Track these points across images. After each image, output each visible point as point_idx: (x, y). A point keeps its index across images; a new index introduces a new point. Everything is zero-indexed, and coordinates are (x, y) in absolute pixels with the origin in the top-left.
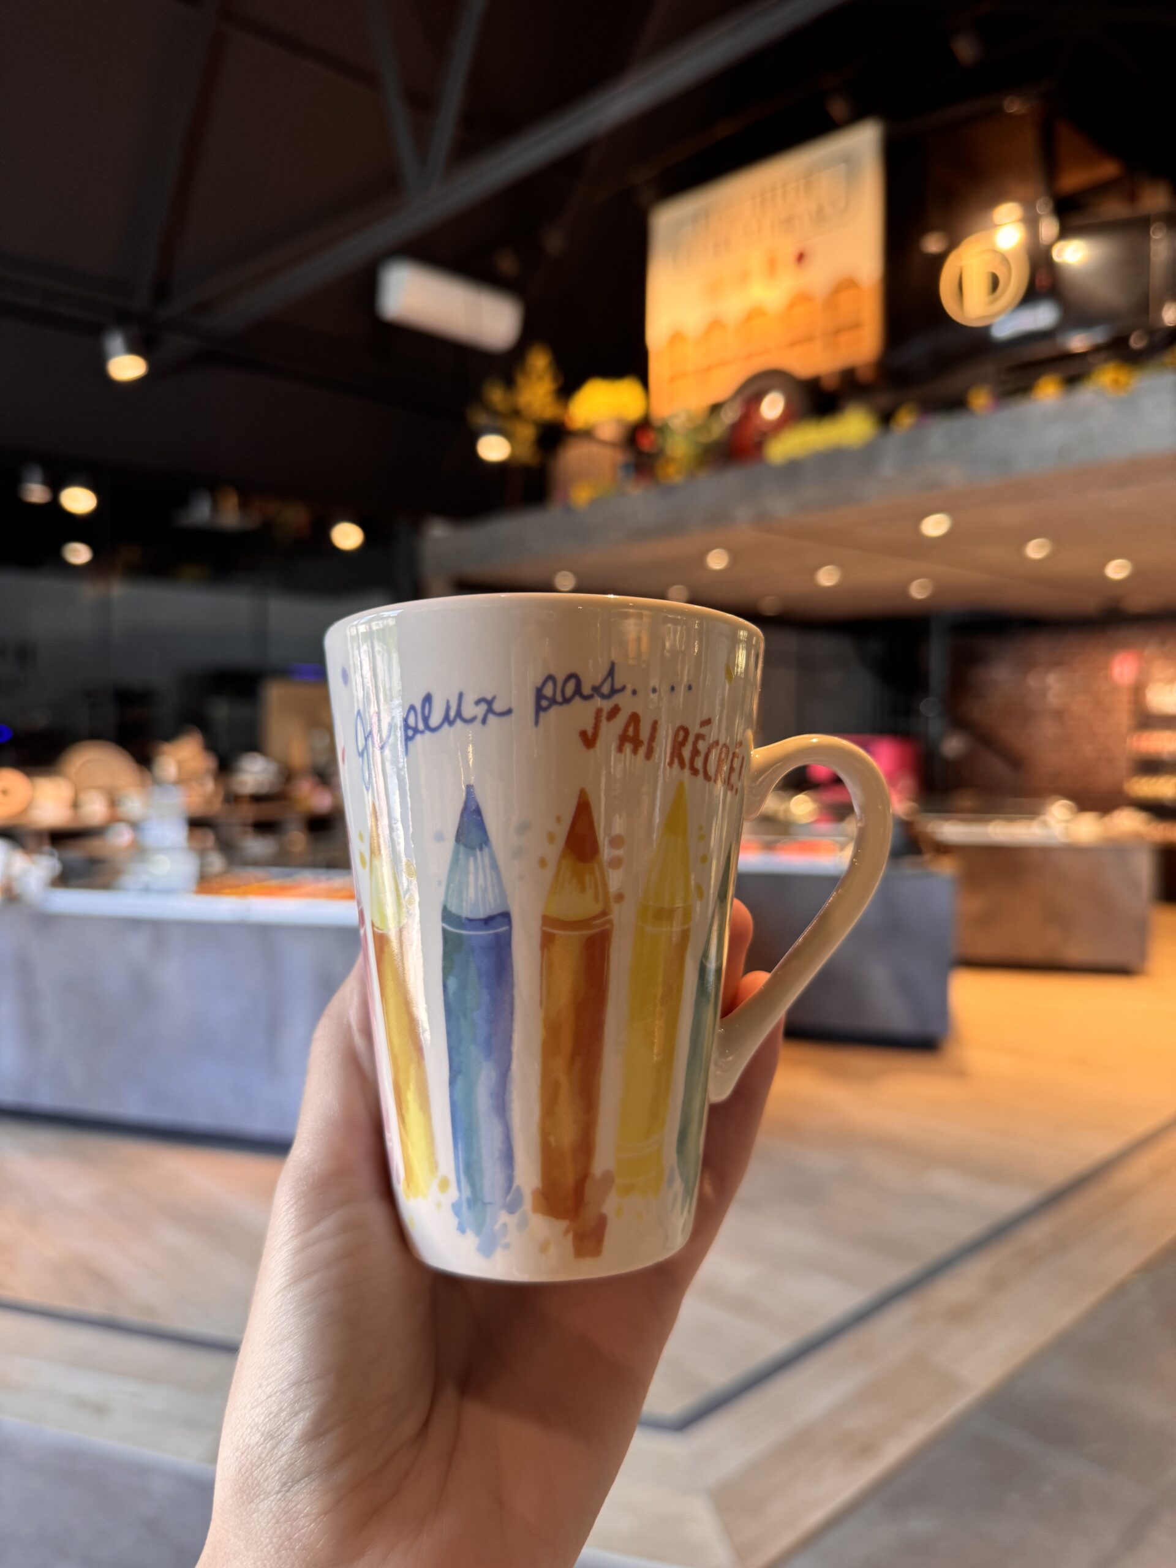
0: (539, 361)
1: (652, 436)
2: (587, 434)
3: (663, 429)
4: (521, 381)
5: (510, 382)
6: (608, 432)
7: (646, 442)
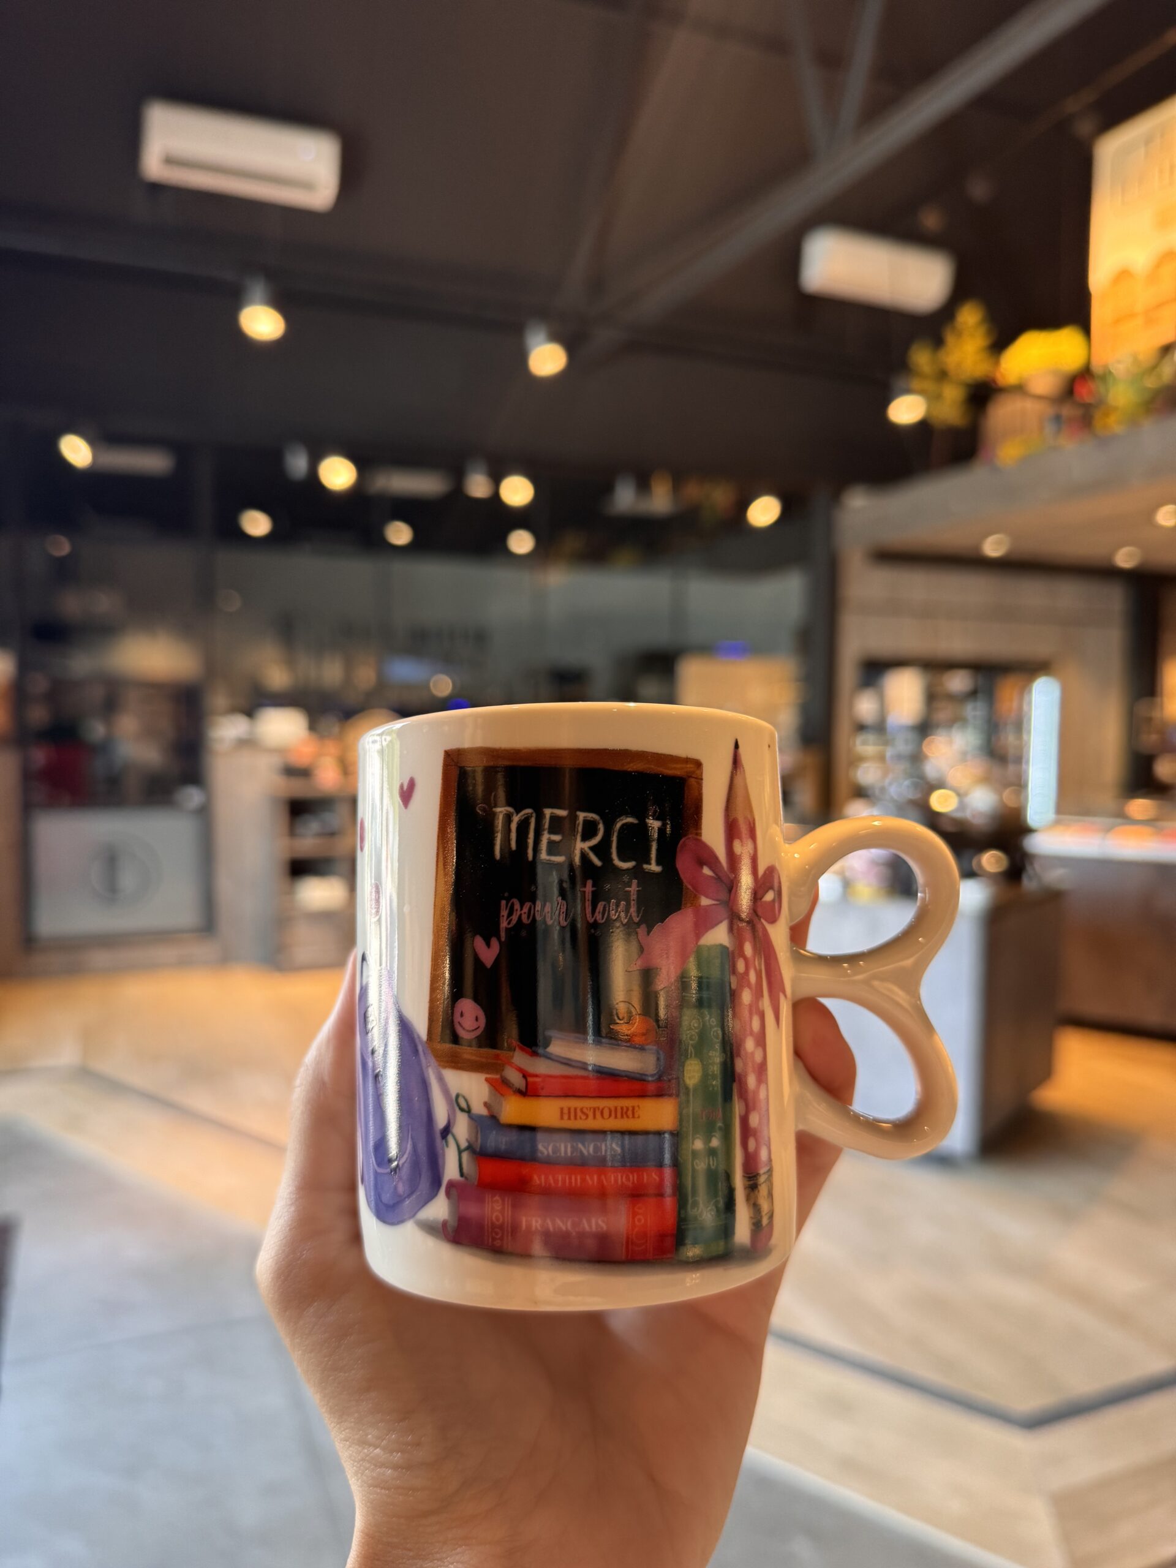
0: (970, 317)
1: (1092, 385)
2: (1020, 389)
3: (1106, 376)
4: (950, 339)
5: (938, 342)
6: (1044, 385)
7: (1084, 393)
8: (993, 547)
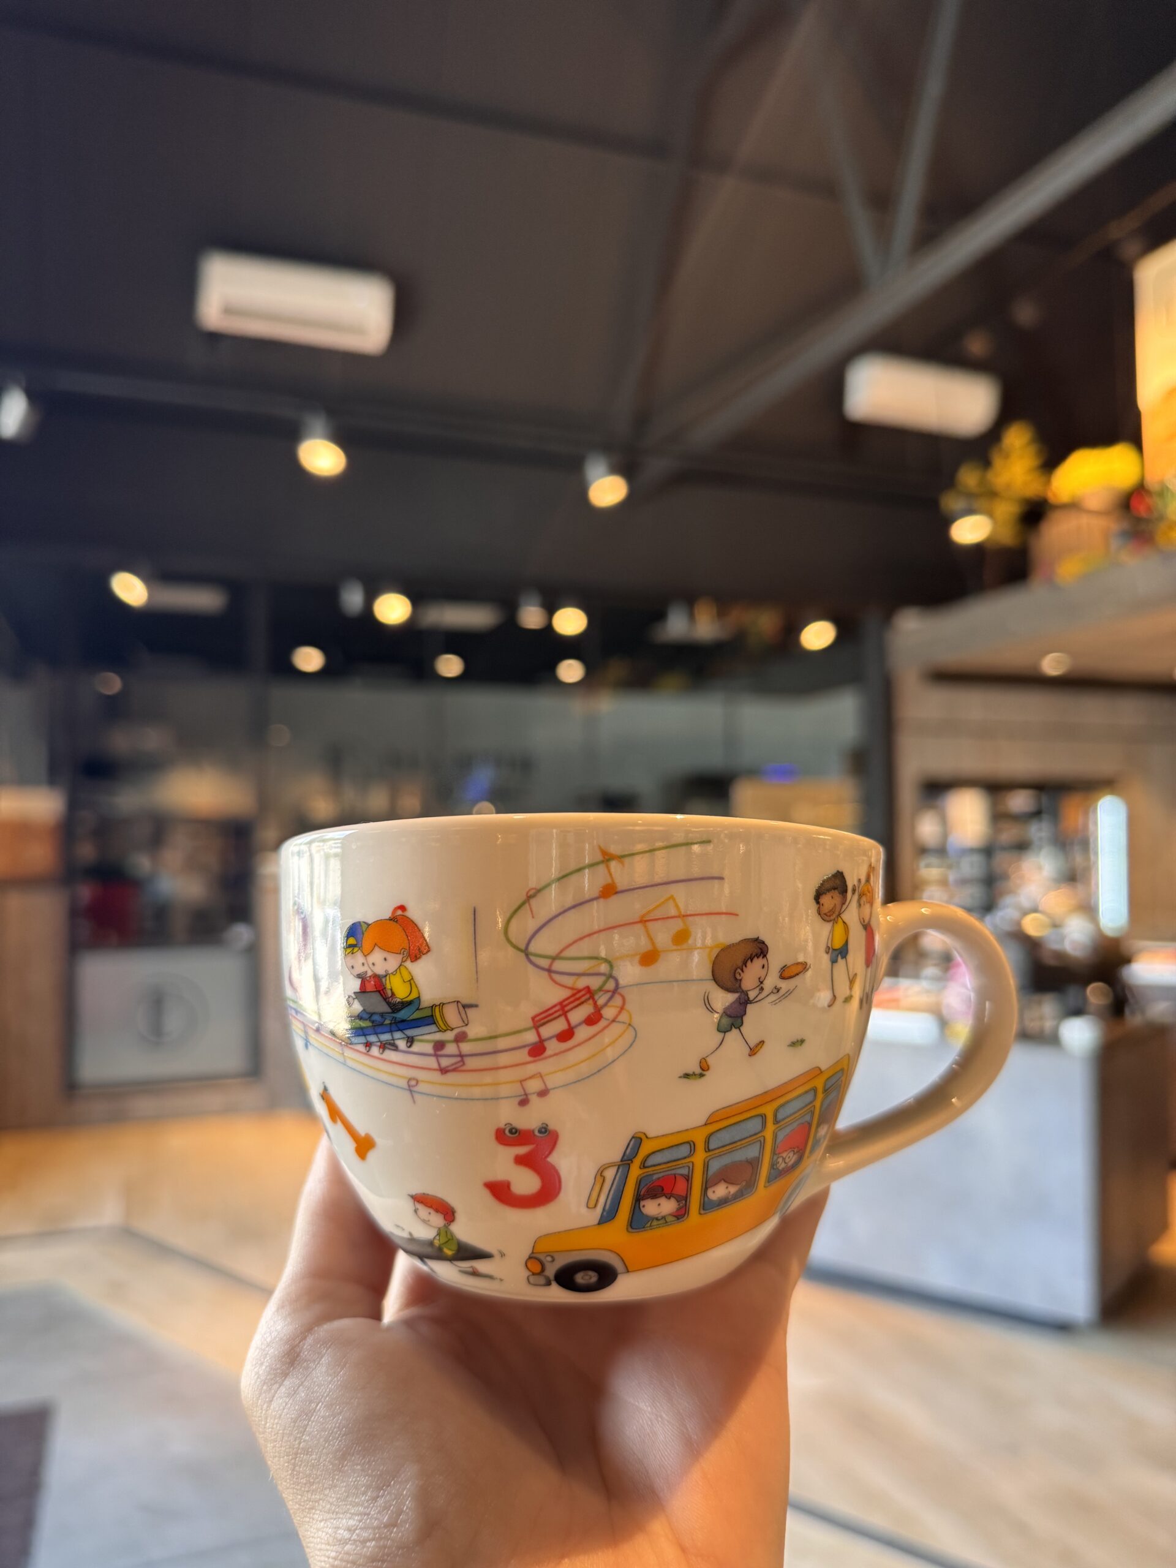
0: (1017, 438)
1: (1149, 501)
2: (1074, 506)
3: (1162, 493)
4: (998, 462)
5: (986, 463)
6: (1097, 501)
7: (1143, 508)
8: (1052, 665)
